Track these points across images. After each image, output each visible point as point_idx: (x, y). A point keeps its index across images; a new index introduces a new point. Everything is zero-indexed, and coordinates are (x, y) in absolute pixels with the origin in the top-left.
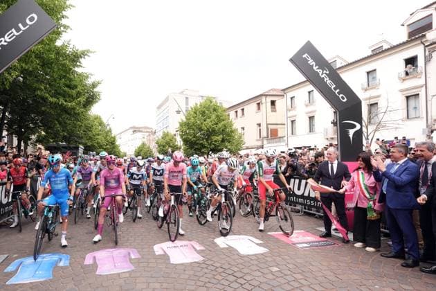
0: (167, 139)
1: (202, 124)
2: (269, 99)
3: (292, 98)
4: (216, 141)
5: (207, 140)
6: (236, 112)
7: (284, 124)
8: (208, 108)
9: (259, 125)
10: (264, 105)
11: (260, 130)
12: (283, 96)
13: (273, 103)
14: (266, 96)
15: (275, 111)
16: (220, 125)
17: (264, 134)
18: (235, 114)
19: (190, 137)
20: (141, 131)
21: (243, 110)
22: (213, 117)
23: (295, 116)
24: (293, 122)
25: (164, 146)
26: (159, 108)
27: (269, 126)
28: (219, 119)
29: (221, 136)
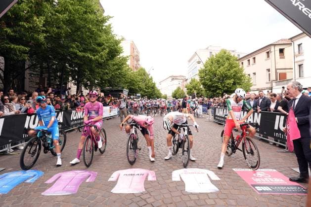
0: (194, 84)
1: (216, 71)
2: (278, 48)
3: (299, 45)
4: (228, 84)
5: (221, 83)
6: (249, 60)
7: (292, 69)
8: (222, 57)
9: (269, 70)
10: (273, 53)
11: (269, 74)
12: (291, 44)
13: (281, 51)
14: (275, 45)
15: (284, 58)
16: (232, 71)
17: (273, 77)
18: (248, 62)
19: (207, 82)
20: (178, 79)
21: (254, 58)
22: (226, 65)
23: (303, 61)
24: (300, 66)
25: (191, 90)
26: (189, 61)
27: (278, 71)
28: (231, 66)
29: (233, 80)
